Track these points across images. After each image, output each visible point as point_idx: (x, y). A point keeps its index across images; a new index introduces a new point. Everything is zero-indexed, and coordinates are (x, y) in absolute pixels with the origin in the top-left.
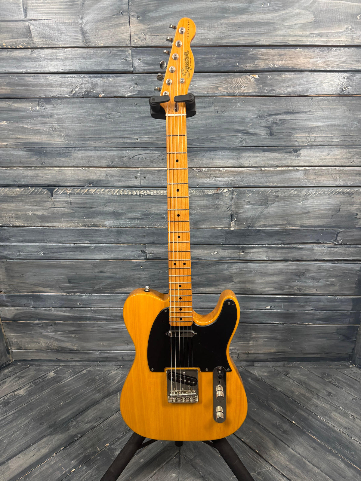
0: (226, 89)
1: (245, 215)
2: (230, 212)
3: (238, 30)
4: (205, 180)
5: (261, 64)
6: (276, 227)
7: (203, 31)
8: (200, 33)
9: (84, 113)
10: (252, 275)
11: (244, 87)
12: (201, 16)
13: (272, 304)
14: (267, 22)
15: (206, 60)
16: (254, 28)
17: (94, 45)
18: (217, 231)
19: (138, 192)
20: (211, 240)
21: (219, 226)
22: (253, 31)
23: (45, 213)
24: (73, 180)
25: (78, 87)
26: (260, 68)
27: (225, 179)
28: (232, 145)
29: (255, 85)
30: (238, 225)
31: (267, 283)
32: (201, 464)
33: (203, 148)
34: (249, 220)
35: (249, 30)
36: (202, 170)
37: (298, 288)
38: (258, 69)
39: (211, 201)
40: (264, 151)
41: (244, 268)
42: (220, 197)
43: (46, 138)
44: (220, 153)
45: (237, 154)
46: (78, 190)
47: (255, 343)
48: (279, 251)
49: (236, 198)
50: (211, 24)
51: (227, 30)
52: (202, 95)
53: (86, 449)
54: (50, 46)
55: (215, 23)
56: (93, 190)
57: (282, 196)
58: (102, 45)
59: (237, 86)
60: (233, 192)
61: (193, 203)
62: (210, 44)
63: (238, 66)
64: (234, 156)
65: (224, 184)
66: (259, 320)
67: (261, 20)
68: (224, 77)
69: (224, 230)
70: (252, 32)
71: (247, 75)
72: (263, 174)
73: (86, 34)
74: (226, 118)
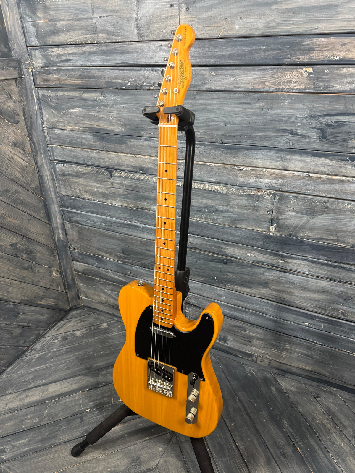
0: (274, 84)
1: (287, 222)
2: (270, 217)
3: (292, 17)
4: (245, 180)
5: (317, 56)
6: (322, 241)
7: (252, 20)
8: (248, 23)
9: (137, 104)
10: (291, 286)
11: (295, 82)
12: (251, 3)
13: (311, 321)
14: (328, 5)
15: (255, 51)
16: (312, 13)
17: (147, 39)
18: (254, 233)
19: (180, 183)
20: (248, 241)
21: (257, 229)
22: (310, 17)
23: (106, 191)
24: (128, 166)
25: (133, 80)
26: (315, 60)
27: (268, 181)
28: (277, 145)
29: (308, 80)
30: (278, 232)
31: (306, 298)
32: (188, 450)
33: (246, 146)
34: (292, 228)
35: (306, 16)
36: (243, 169)
37: (343, 313)
38: (313, 61)
39: (250, 202)
40: (314, 155)
41: (282, 277)
42: (260, 199)
43: (107, 125)
44: (263, 153)
45: (282, 156)
46: (131, 175)
47: (288, 355)
48: (324, 267)
49: (278, 202)
50: (262, 11)
51: (280, 17)
52: (247, 90)
53: (103, 397)
54: (111, 41)
55: (266, 9)
56: (142, 177)
57: (332, 208)
58: (154, 38)
59: (287, 81)
60: (275, 195)
61: (232, 202)
62: (259, 34)
63: (289, 58)
64: (278, 157)
65: (266, 186)
66: (295, 334)
67: (321, 4)
68: (272, 71)
69: (262, 233)
70: (308, 18)
71: (299, 68)
72: (310, 180)
73: (140, 28)
74: (273, 116)
